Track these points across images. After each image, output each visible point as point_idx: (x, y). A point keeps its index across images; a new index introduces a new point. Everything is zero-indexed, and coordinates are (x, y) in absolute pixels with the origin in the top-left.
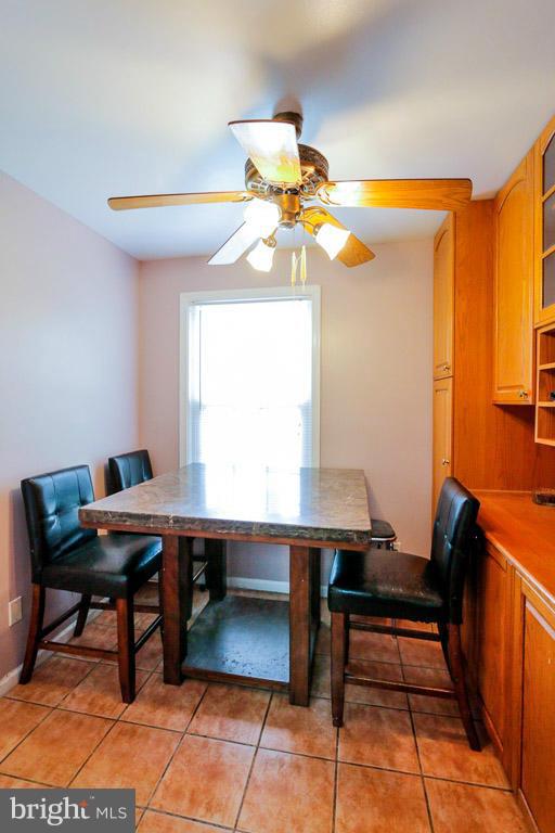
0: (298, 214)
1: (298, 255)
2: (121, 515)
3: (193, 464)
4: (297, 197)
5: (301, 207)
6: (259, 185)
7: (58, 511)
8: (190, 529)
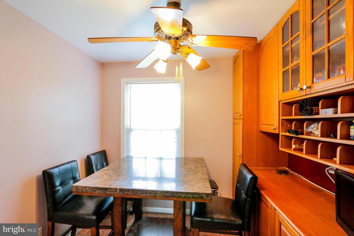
0: (179, 48)
1: (179, 67)
2: (93, 188)
3: (127, 156)
4: (178, 41)
5: (180, 45)
6: (161, 34)
7: (62, 184)
8: (127, 194)
